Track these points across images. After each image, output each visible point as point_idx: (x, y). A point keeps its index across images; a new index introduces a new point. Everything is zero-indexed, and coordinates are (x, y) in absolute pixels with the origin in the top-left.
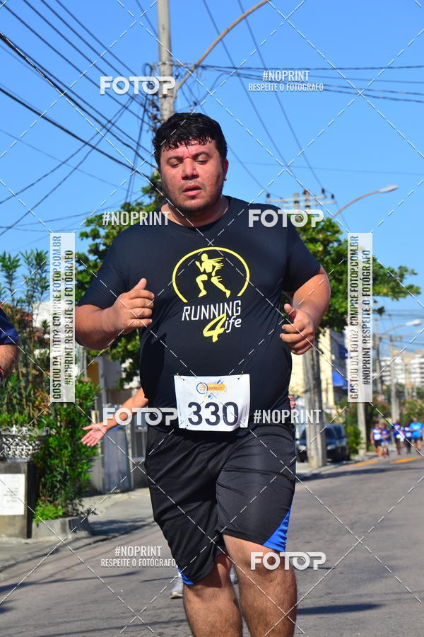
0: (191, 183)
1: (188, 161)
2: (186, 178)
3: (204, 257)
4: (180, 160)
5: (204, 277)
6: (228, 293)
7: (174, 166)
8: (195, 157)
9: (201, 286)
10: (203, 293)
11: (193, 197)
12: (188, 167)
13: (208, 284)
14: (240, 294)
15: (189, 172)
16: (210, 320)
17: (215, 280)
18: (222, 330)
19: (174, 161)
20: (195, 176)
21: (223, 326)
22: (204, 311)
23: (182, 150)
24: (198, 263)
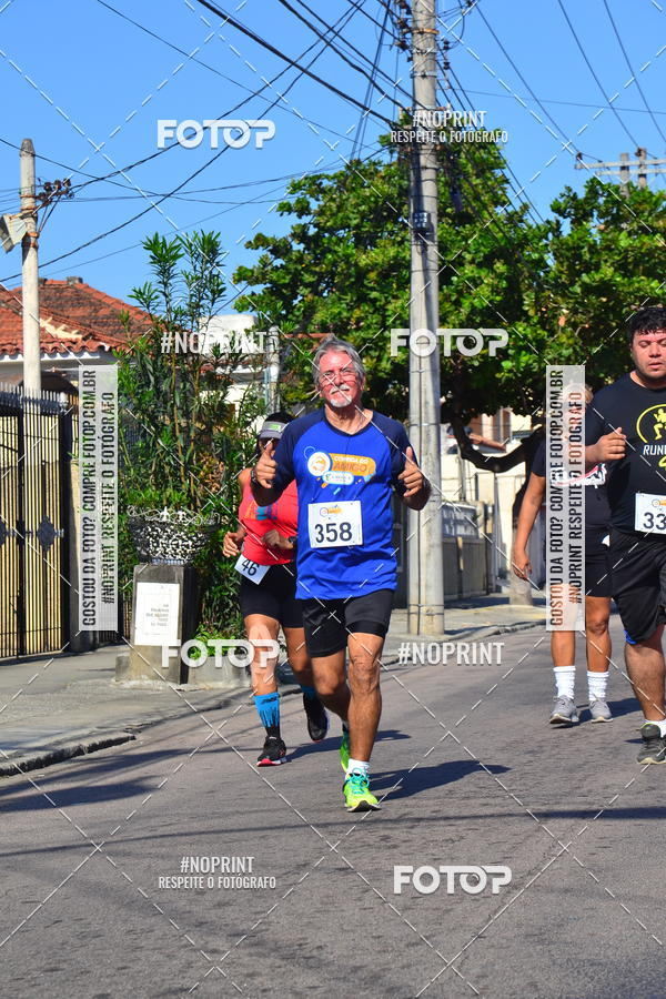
0: (655, 360)
1: (654, 344)
2: (652, 356)
3: (661, 411)
4: (649, 343)
5: (660, 426)
7: (644, 347)
8: (659, 342)
9: (658, 432)
10: (659, 436)
11: (656, 370)
12: (654, 348)
13: (662, 431)
15: (654, 353)
16: (663, 456)
19: (644, 344)
20: (658, 356)
22: (660, 449)
23: (651, 336)
24: (656, 416)
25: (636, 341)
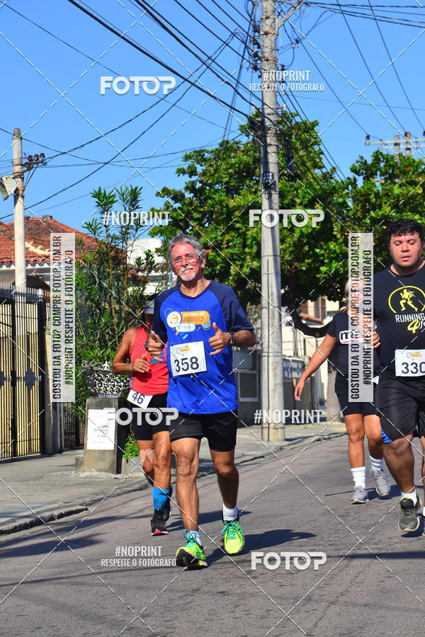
0: (406, 254)
1: (405, 243)
2: (403, 252)
3: (405, 291)
4: (401, 242)
5: (404, 301)
6: (416, 309)
7: (397, 245)
8: (408, 241)
9: (402, 305)
10: (404, 309)
11: (406, 261)
12: (405, 246)
13: (406, 304)
14: (422, 310)
15: (405, 249)
16: (410, 322)
17: (410, 303)
18: (417, 328)
19: (398, 243)
20: (407, 251)
21: (418, 325)
22: (407, 318)
23: (402, 238)
24: (401, 294)
25: (392, 242)
